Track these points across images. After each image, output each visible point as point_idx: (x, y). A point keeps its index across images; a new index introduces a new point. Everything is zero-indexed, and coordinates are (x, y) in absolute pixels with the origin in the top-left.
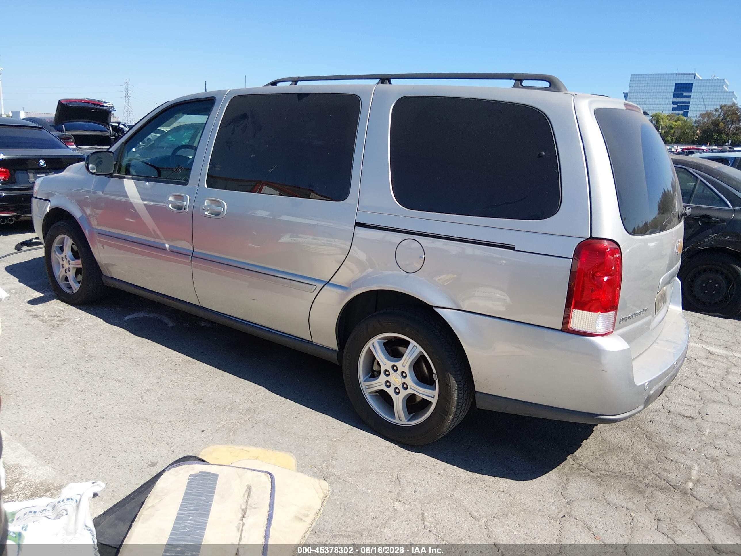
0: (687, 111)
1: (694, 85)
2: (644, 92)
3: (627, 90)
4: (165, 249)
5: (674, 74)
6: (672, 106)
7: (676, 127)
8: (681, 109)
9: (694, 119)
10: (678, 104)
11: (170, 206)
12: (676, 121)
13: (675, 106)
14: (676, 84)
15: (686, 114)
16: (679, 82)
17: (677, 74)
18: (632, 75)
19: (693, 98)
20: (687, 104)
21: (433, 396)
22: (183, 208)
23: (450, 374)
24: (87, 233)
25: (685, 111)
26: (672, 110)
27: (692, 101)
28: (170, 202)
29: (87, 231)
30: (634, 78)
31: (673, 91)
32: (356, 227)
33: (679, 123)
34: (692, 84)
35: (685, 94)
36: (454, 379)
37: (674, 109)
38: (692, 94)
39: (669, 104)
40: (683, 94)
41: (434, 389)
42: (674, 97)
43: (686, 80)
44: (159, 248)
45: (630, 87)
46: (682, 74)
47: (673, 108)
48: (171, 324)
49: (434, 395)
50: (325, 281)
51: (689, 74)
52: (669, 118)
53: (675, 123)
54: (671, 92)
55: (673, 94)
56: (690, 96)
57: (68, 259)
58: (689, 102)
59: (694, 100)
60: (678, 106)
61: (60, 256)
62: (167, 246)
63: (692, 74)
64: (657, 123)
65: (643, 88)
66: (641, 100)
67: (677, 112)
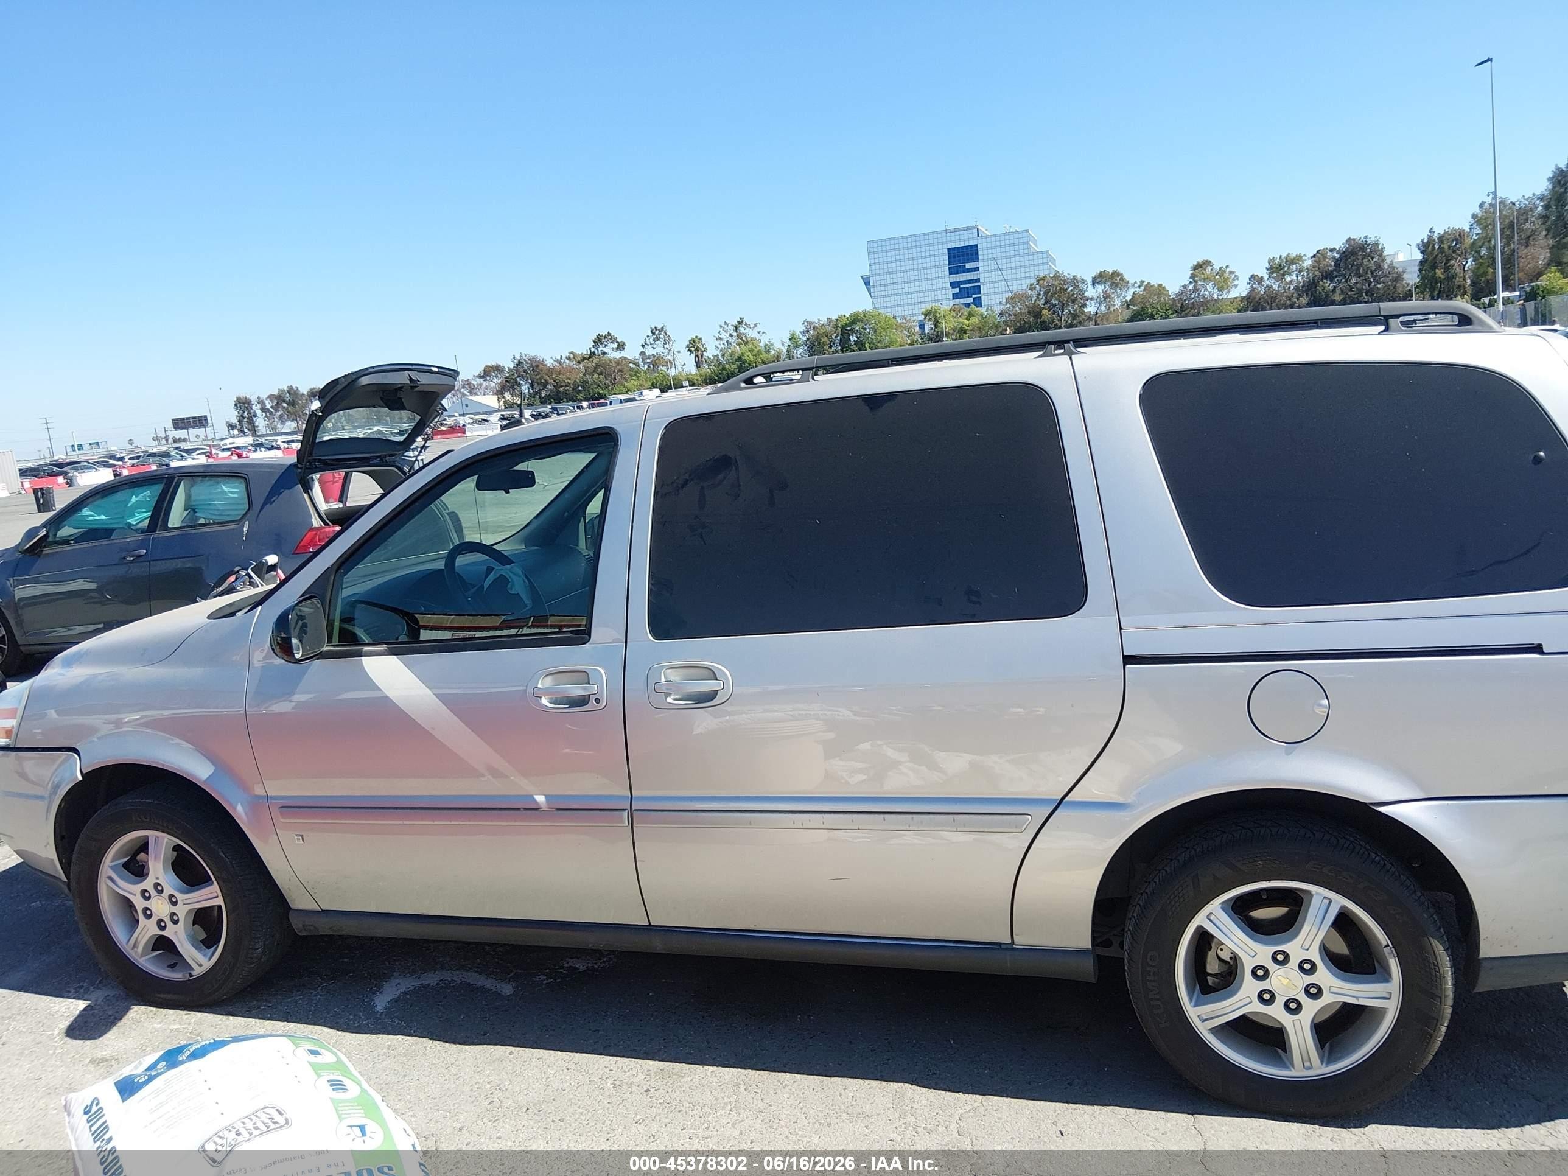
0: (979, 295)
1: (979, 247)
2: (896, 272)
3: (867, 273)
4: (535, 810)
5: (941, 232)
6: (952, 291)
7: (971, 328)
8: (968, 293)
9: (997, 309)
10: (961, 286)
11: (544, 701)
12: (968, 319)
13: (957, 290)
14: (949, 250)
15: (978, 302)
16: (954, 246)
17: (946, 231)
18: (868, 243)
19: (984, 272)
20: (976, 284)
21: (1387, 996)
22: (592, 699)
23: (1431, 939)
24: (240, 812)
25: (974, 296)
26: (953, 299)
27: (982, 276)
28: (546, 692)
29: (239, 808)
30: (875, 247)
31: (947, 262)
32: (1127, 666)
33: (975, 320)
34: (977, 245)
35: (968, 266)
36: (1441, 948)
37: (955, 296)
38: (980, 264)
39: (945, 288)
40: (965, 266)
41: (1386, 977)
42: (950, 274)
43: (964, 240)
44: (518, 809)
45: (870, 265)
46: (955, 230)
47: (953, 294)
48: (507, 989)
49: (1391, 993)
50: (1056, 800)
51: (968, 229)
52: (954, 314)
53: (967, 322)
54: (944, 266)
55: (947, 269)
56: (977, 269)
57: (168, 890)
58: (978, 280)
59: (986, 275)
60: (960, 289)
61: (137, 888)
62: (540, 799)
63: (973, 228)
64: (936, 326)
65: (894, 265)
66: (895, 287)
67: (962, 301)
